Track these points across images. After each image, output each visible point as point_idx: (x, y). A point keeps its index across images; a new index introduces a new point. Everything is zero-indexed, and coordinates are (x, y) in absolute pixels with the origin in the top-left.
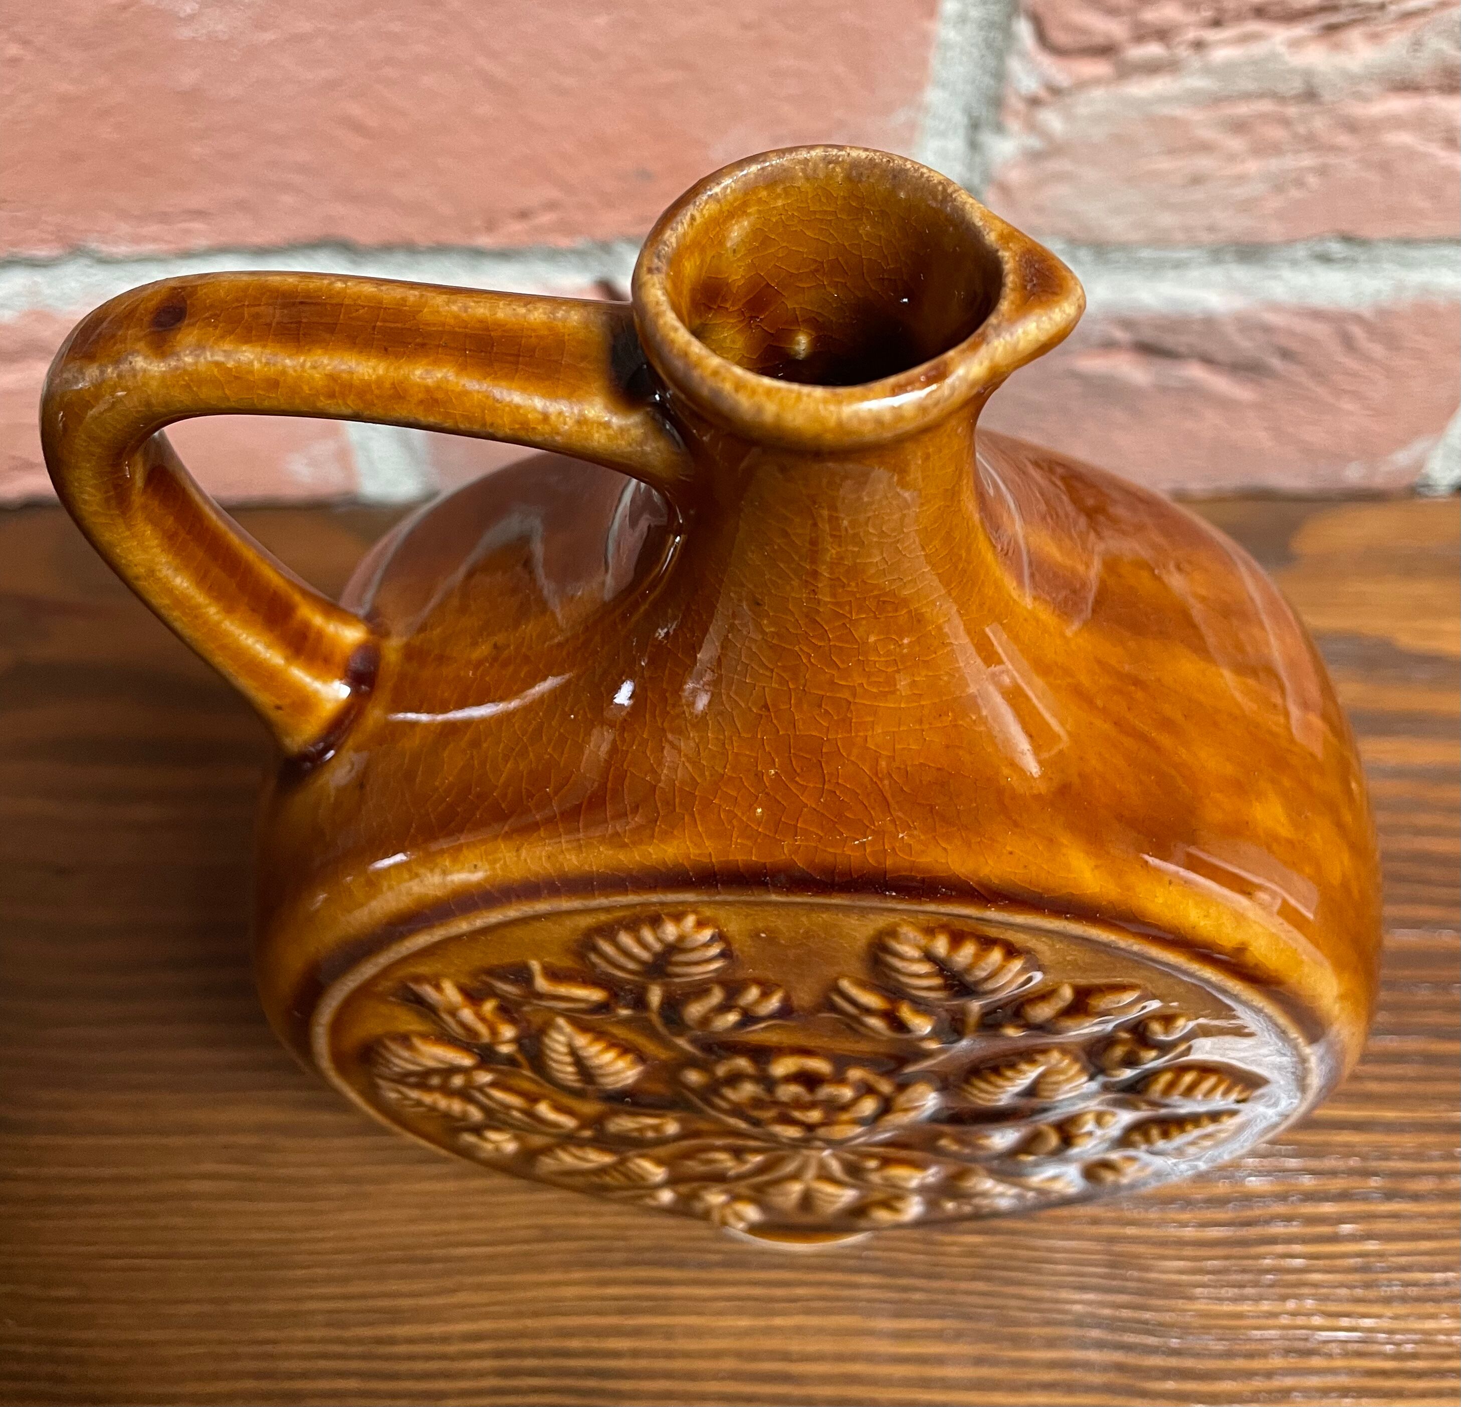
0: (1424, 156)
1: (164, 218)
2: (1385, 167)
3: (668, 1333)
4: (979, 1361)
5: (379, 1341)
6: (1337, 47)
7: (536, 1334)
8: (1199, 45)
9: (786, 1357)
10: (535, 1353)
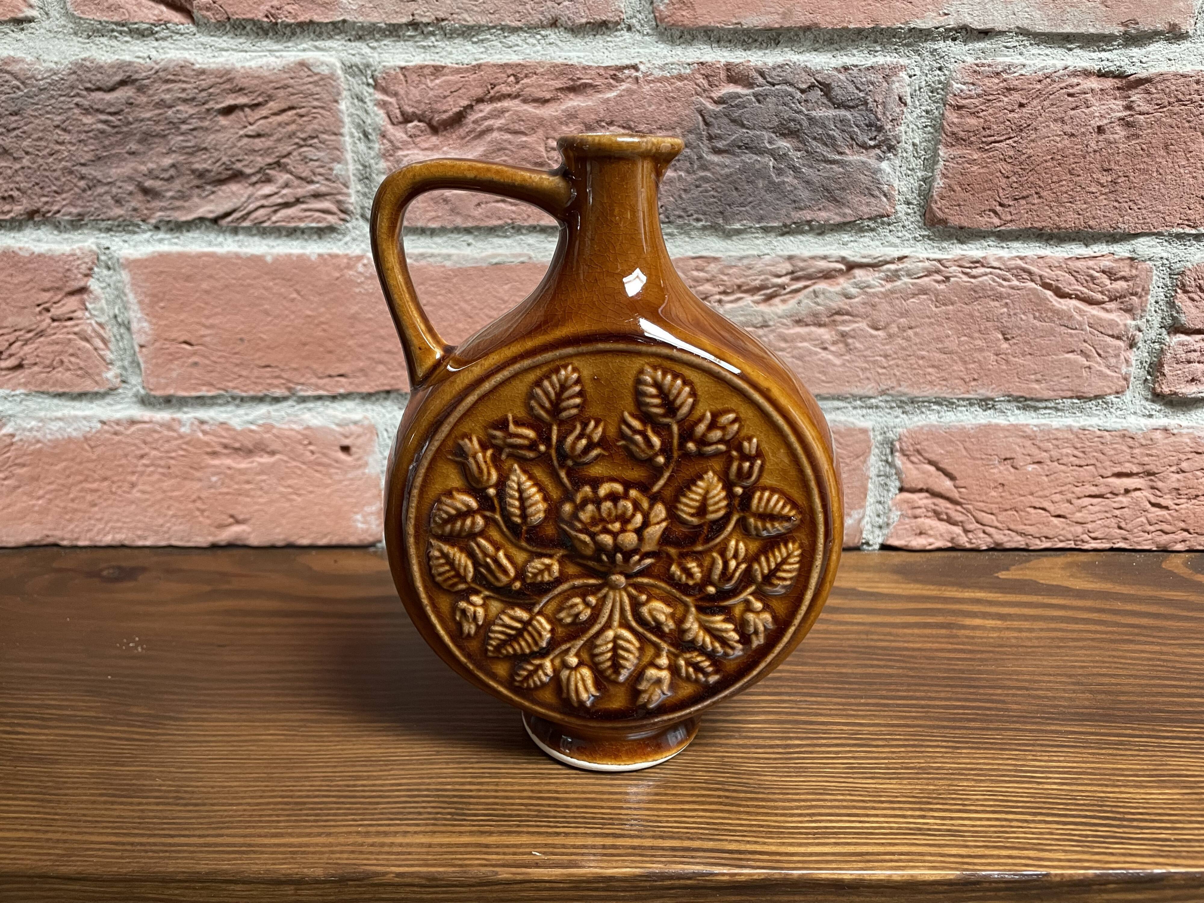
0: (816, 353)
1: (330, 376)
2: (800, 358)
3: (497, 784)
4: (657, 794)
5: (348, 786)
6: (771, 305)
7: (429, 784)
8: (720, 301)
9: (557, 792)
10: (428, 790)
